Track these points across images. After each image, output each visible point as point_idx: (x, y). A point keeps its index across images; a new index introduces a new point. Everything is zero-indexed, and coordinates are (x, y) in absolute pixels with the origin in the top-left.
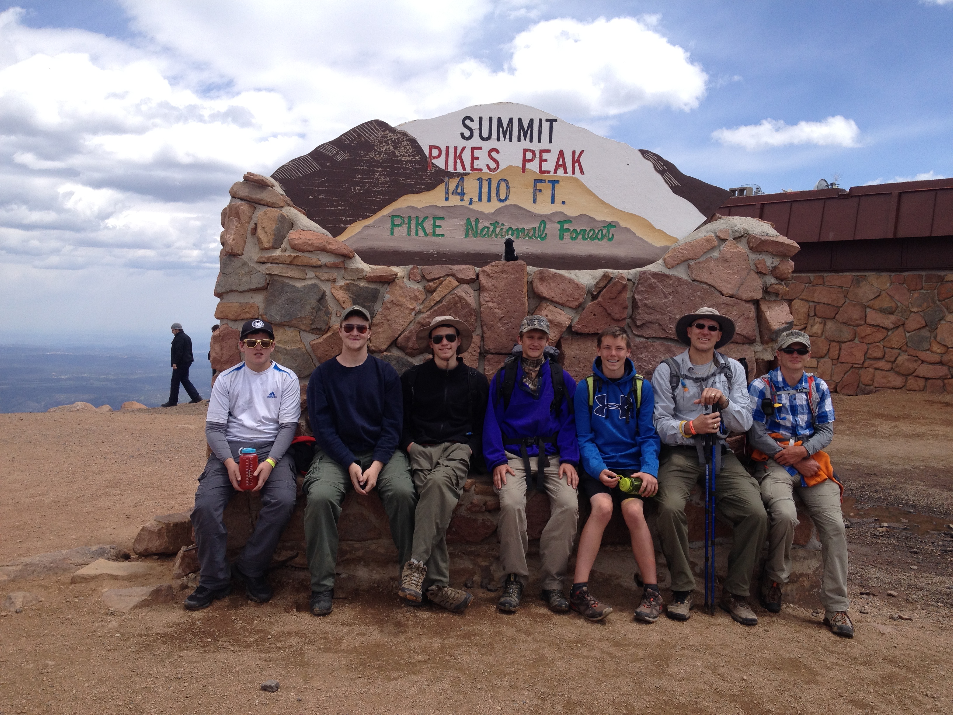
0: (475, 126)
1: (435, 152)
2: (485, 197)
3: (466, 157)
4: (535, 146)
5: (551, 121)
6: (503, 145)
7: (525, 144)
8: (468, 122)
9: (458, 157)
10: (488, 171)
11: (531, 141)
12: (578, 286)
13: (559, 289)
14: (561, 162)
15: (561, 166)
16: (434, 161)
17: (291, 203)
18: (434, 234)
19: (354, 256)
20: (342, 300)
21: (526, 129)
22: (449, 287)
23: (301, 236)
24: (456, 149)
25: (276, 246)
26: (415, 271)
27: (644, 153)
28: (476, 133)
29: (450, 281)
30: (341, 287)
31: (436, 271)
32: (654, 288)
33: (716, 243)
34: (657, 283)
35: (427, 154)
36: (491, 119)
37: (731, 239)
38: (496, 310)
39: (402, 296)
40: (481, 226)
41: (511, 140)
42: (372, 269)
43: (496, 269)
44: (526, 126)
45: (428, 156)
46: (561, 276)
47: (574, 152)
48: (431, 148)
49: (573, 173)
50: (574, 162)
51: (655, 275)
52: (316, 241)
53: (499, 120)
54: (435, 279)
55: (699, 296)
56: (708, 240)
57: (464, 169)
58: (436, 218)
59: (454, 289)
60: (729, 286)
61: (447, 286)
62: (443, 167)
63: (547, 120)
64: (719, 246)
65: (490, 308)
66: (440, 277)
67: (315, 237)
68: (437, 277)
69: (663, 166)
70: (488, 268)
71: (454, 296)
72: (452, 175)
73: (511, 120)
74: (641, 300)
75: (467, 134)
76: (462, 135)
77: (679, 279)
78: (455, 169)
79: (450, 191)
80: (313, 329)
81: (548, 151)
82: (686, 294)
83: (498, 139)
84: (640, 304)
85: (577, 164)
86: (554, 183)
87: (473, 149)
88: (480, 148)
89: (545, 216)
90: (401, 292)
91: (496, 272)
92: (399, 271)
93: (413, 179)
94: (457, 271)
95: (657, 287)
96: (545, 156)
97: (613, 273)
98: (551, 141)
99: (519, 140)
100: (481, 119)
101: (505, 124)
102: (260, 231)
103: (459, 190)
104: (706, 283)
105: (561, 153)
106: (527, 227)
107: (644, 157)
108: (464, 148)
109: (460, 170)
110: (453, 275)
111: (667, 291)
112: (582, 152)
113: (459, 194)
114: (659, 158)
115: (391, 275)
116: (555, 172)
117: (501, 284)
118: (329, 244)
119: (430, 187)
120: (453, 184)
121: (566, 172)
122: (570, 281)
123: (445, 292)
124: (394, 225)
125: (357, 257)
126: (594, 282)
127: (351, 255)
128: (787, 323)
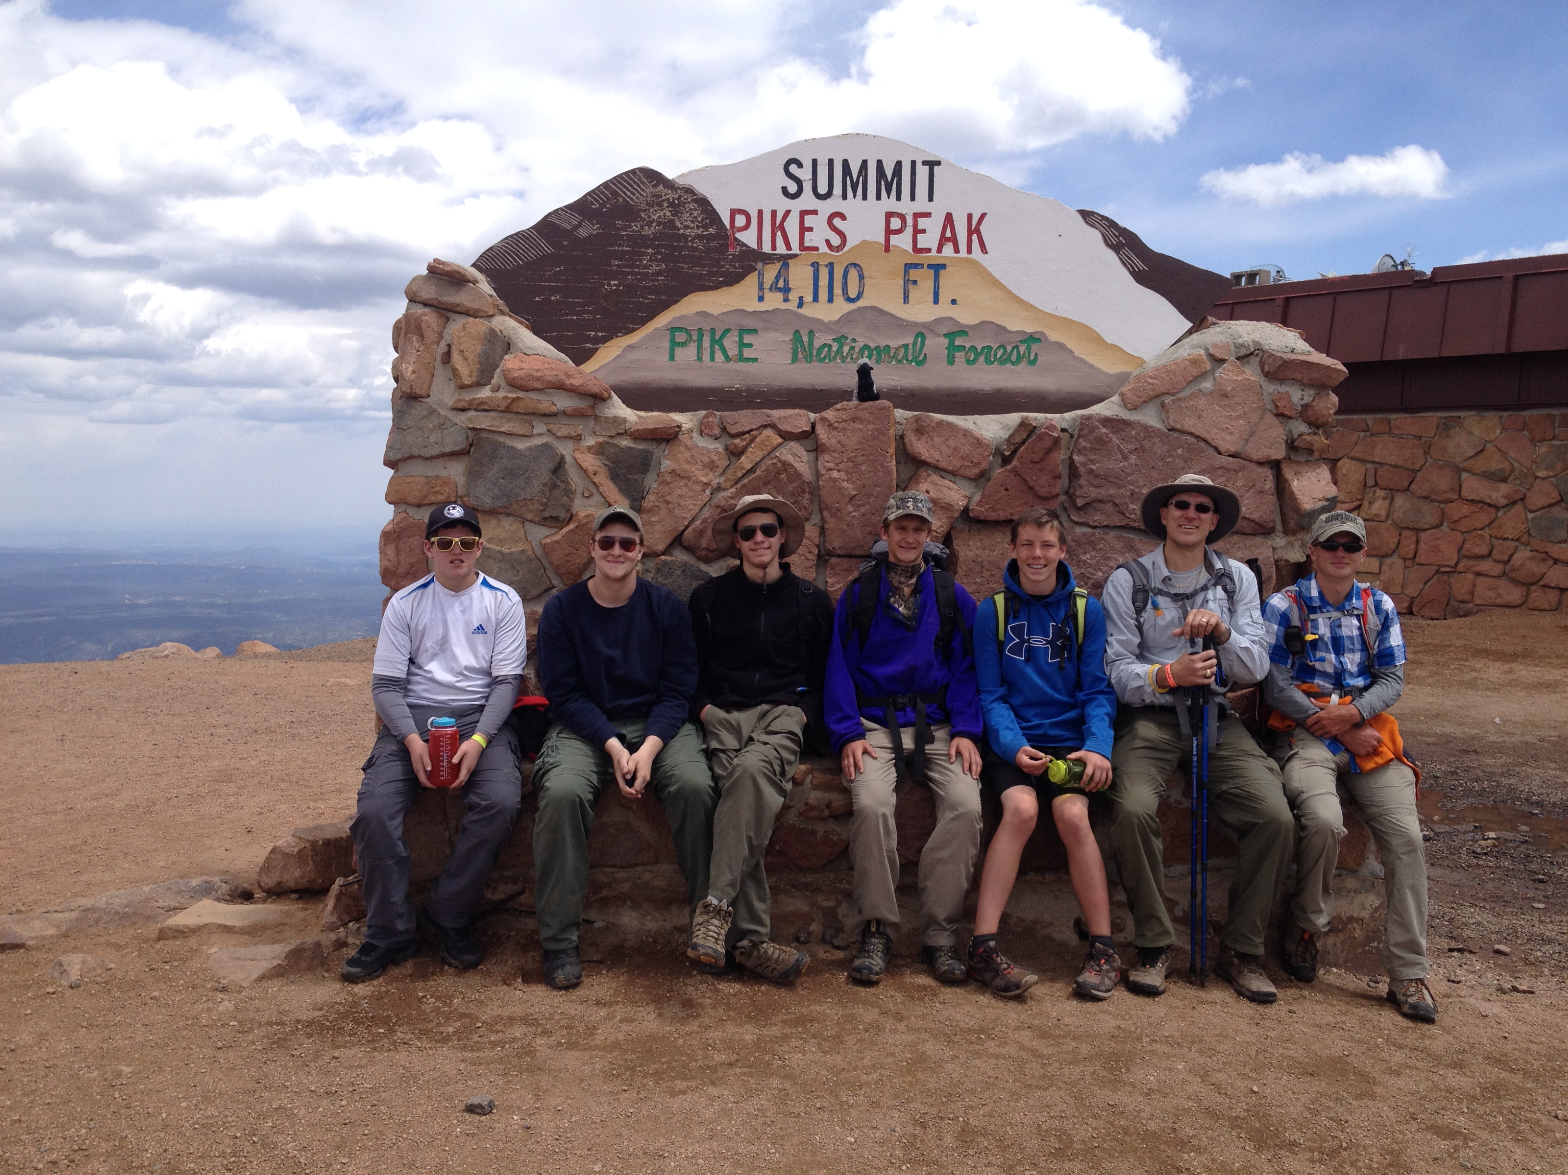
0: (805, 174)
1: (740, 221)
2: (823, 294)
3: (792, 227)
4: (906, 207)
5: (932, 165)
6: (853, 206)
7: (889, 203)
8: (793, 168)
9: (778, 228)
10: (829, 251)
11: (899, 198)
12: (978, 442)
13: (948, 447)
14: (948, 234)
15: (948, 240)
16: (738, 235)
17: (506, 309)
18: (741, 358)
19: (610, 397)
20: (591, 469)
21: (889, 179)
22: (766, 446)
23: (524, 365)
24: (774, 214)
25: (482, 382)
26: (710, 419)
27: (1087, 215)
28: (807, 187)
29: (769, 437)
30: (589, 449)
31: (744, 419)
32: (1105, 443)
33: (1208, 366)
34: (1111, 435)
35: (727, 223)
36: (831, 162)
37: (1233, 359)
38: (845, 484)
39: (689, 463)
40: (817, 343)
41: (865, 198)
42: (640, 417)
43: (844, 415)
44: (889, 173)
45: (728, 227)
46: (950, 425)
47: (970, 216)
48: (734, 213)
49: (969, 251)
50: (970, 234)
51: (1107, 421)
52: (547, 372)
53: (846, 164)
54: (744, 433)
55: (1180, 456)
56: (1195, 362)
57: (789, 247)
58: (743, 331)
59: (774, 449)
60: (1229, 438)
61: (763, 443)
62: (754, 245)
63: (925, 163)
64: (1213, 371)
65: (835, 480)
66: (752, 430)
67: (546, 366)
68: (747, 429)
69: (1118, 237)
70: (829, 414)
71: (774, 461)
72: (768, 259)
73: (865, 163)
74: (1083, 464)
75: (793, 188)
76: (785, 190)
77: (1146, 428)
78: (774, 247)
79: (767, 285)
80: (545, 519)
81: (928, 215)
82: (1159, 452)
83: (845, 197)
84: (1082, 470)
85: (975, 237)
86: (937, 268)
87: (803, 213)
88: (815, 212)
89: (926, 325)
90: (687, 454)
91: (844, 421)
92: (684, 420)
93: (705, 266)
94: (779, 419)
95: (1111, 441)
96: (922, 223)
97: (1036, 419)
98: (931, 199)
99: (879, 198)
100: (815, 162)
101: (855, 170)
102: (456, 357)
103: (781, 284)
104: (1191, 434)
105: (949, 218)
106: (894, 343)
107: (1087, 223)
108: (787, 213)
109: (781, 249)
110: (773, 426)
111: (1126, 447)
112: (983, 216)
113: (780, 290)
114: (1112, 224)
115: (671, 428)
116: (939, 251)
117: (852, 440)
118: (569, 376)
119: (733, 279)
120: (770, 273)
121: (957, 250)
122: (966, 433)
123: (760, 454)
124: (674, 344)
125: (616, 399)
126: (1004, 434)
127: (605, 395)
128: (1328, 500)
